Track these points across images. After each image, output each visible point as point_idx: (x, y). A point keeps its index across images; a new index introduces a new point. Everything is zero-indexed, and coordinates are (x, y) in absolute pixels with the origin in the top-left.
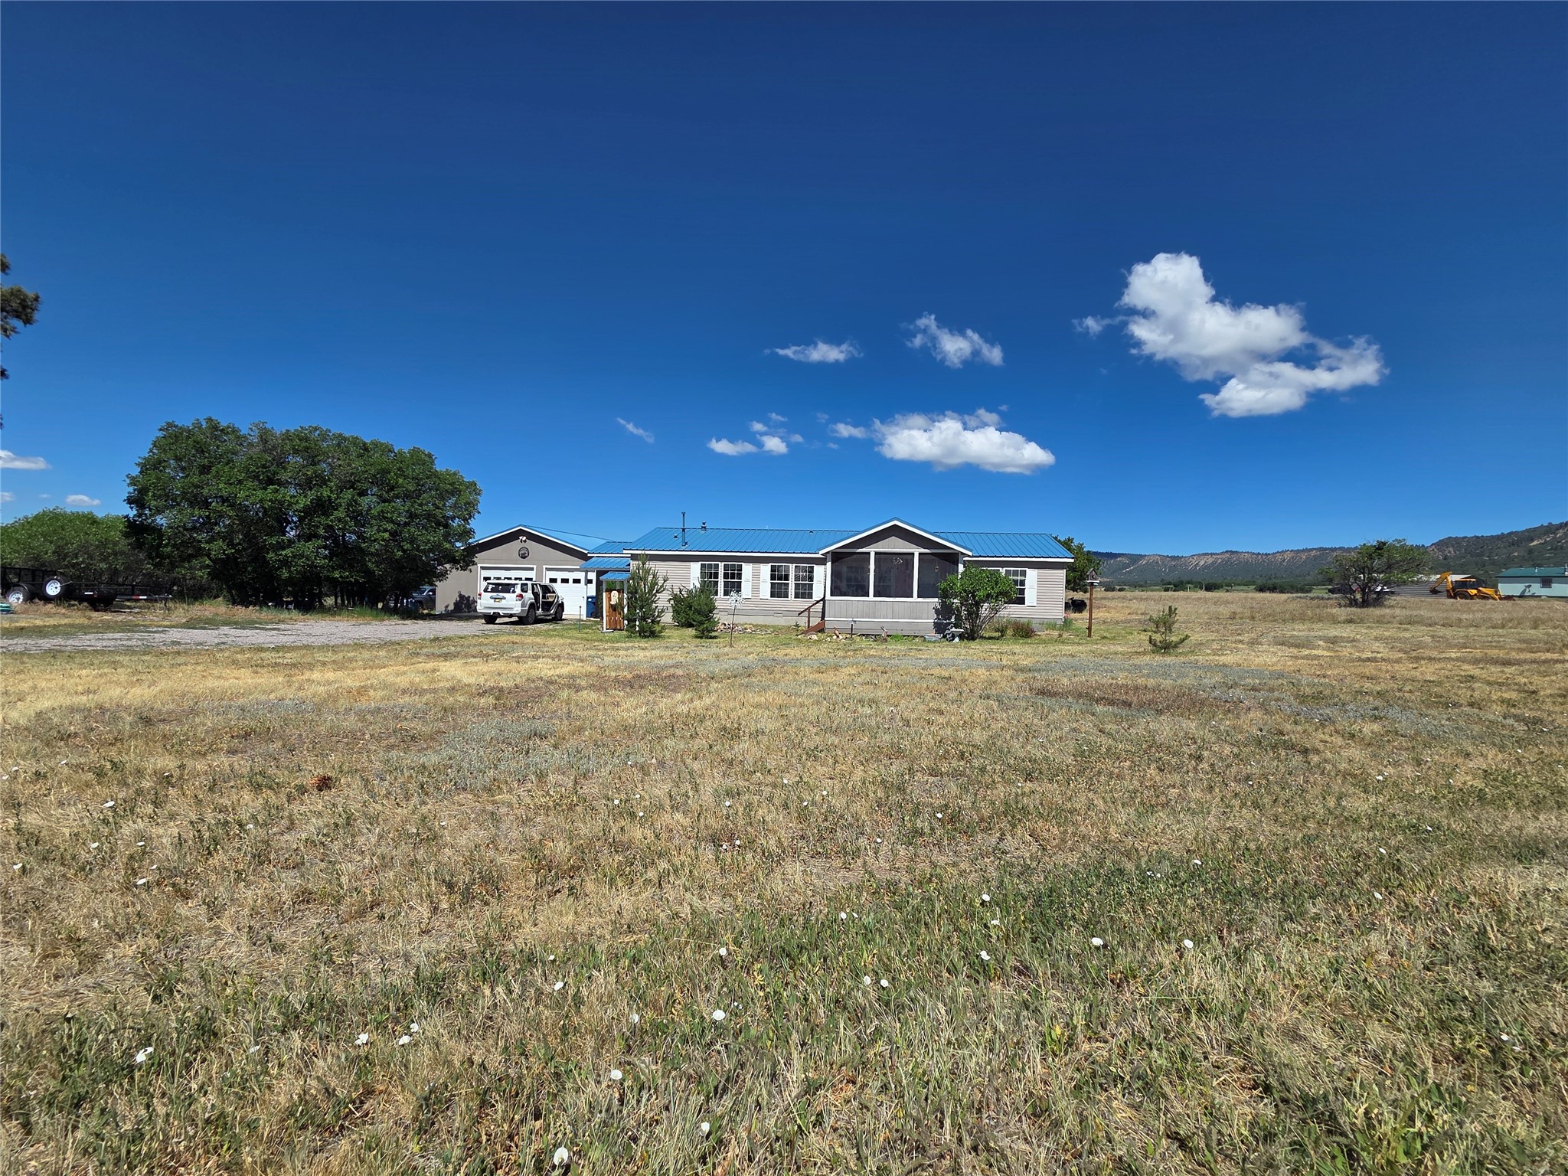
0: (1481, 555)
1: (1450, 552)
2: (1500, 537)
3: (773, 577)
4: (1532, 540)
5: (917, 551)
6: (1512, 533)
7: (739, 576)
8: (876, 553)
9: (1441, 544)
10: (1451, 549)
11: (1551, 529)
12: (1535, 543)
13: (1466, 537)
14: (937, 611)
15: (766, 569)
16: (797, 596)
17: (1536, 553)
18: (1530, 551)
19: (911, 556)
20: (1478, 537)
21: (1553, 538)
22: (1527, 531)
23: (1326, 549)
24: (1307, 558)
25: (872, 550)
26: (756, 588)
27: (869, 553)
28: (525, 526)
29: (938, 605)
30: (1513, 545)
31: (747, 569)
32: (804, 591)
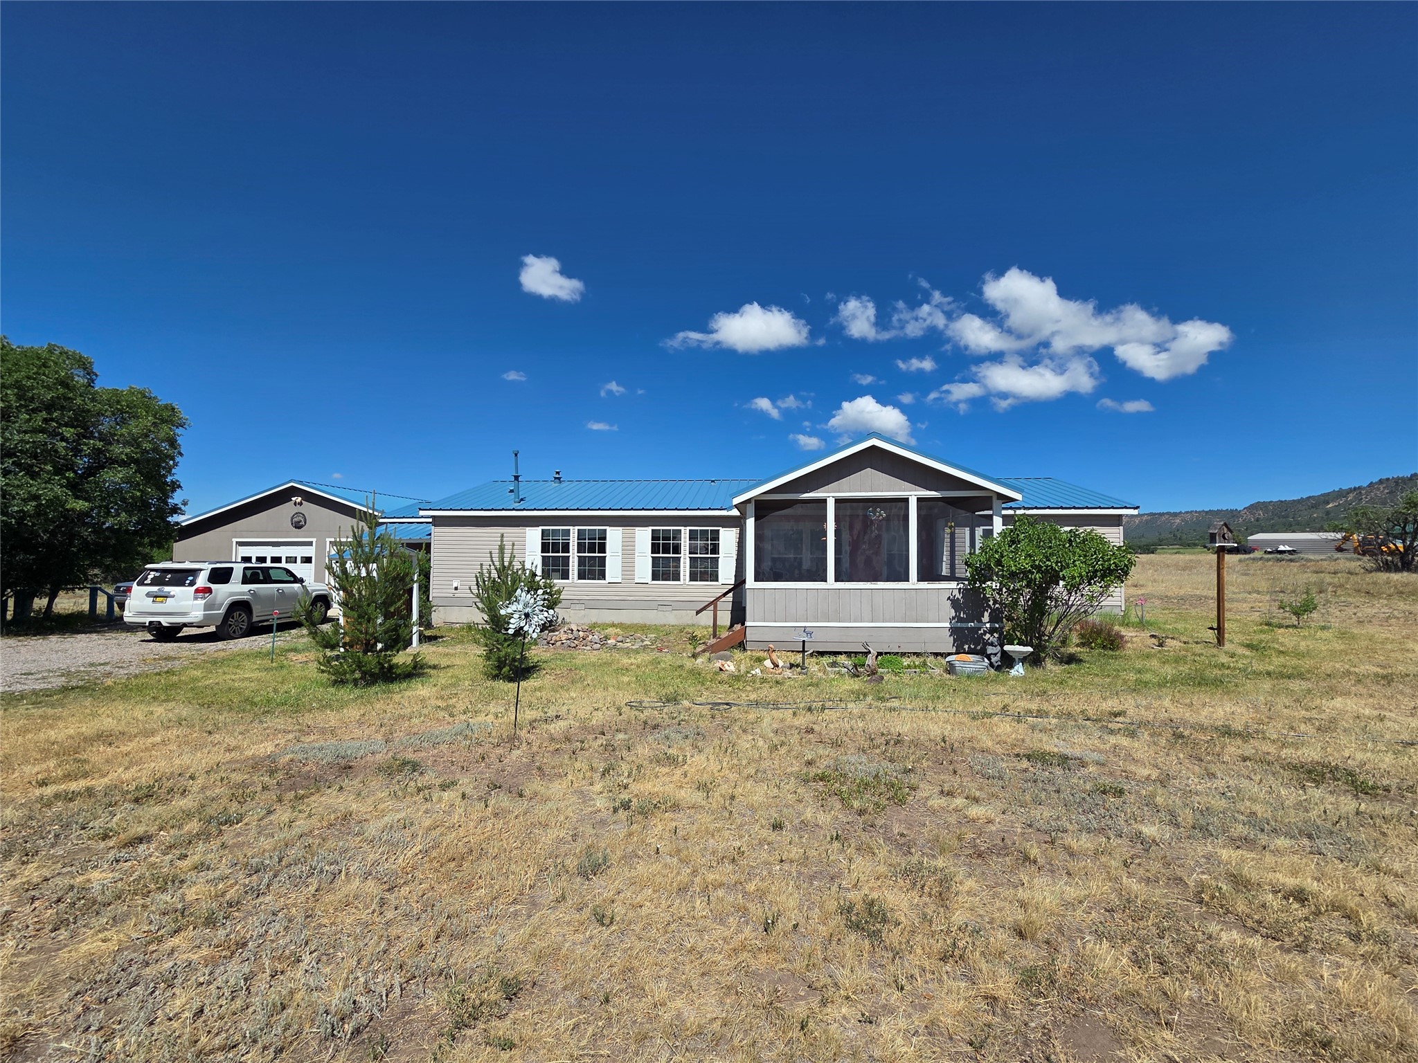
0: (1287, 517)
1: (1259, 515)
2: (1300, 501)
3: (655, 549)
4: (1328, 503)
5: (913, 494)
6: (1310, 497)
7: (602, 548)
8: (838, 501)
9: (1252, 508)
10: (1261, 512)
11: (1341, 494)
12: (1330, 505)
13: (1271, 502)
14: (955, 603)
15: (644, 536)
16: (693, 577)
17: (1332, 514)
18: (1328, 513)
19: (902, 504)
20: (1282, 502)
21: (1346, 501)
22: (1322, 495)
23: (1155, 514)
24: (1140, 522)
25: (830, 494)
26: (628, 566)
27: (824, 501)
28: (301, 482)
29: (956, 593)
30: (1312, 507)
31: (614, 536)
32: (705, 571)
